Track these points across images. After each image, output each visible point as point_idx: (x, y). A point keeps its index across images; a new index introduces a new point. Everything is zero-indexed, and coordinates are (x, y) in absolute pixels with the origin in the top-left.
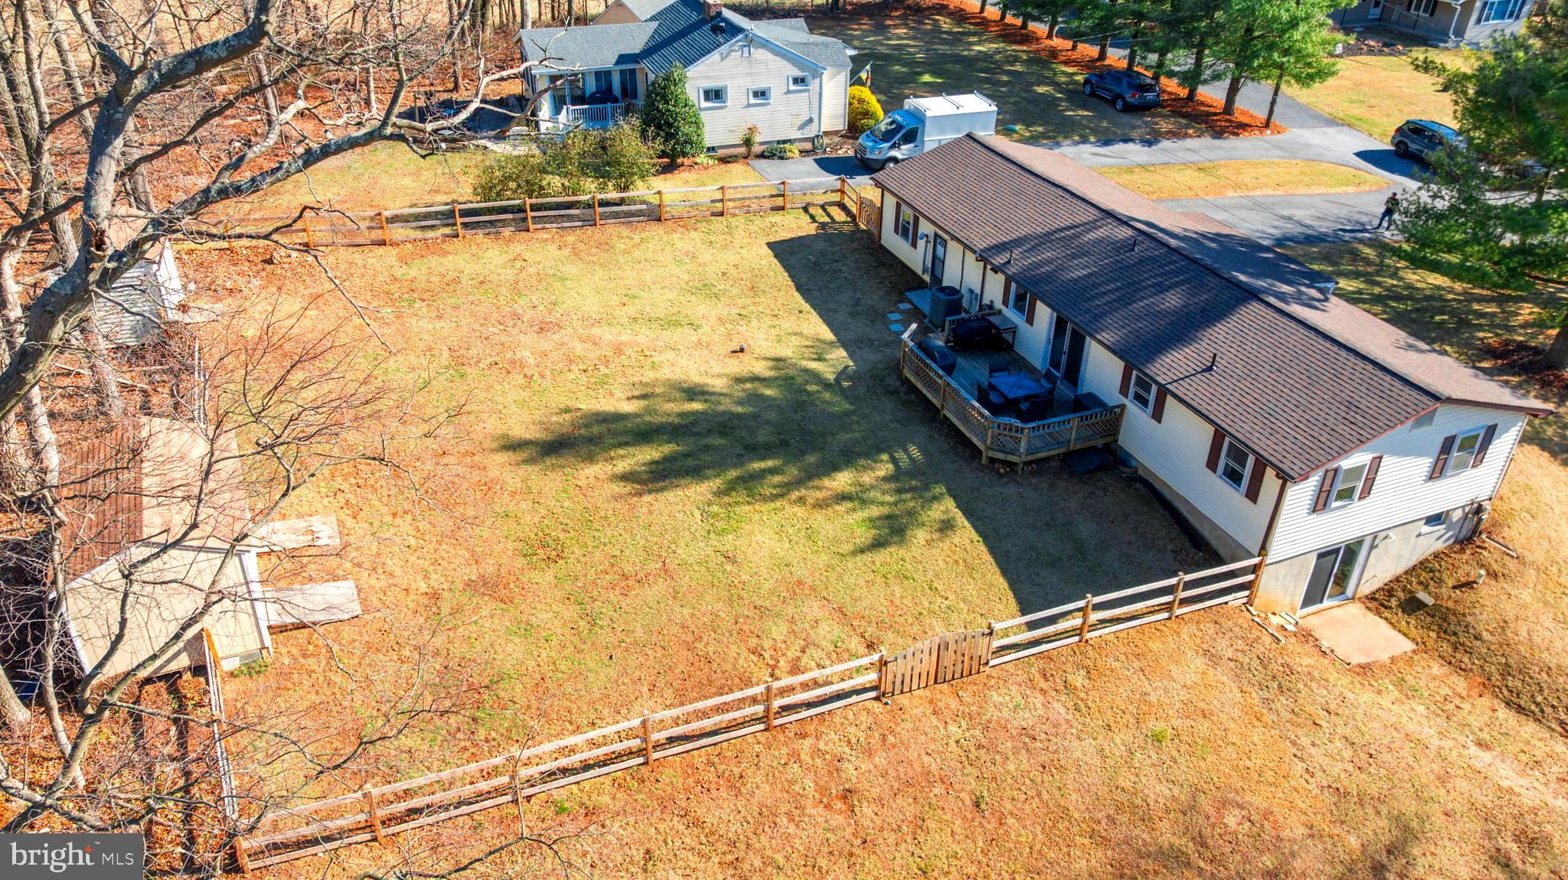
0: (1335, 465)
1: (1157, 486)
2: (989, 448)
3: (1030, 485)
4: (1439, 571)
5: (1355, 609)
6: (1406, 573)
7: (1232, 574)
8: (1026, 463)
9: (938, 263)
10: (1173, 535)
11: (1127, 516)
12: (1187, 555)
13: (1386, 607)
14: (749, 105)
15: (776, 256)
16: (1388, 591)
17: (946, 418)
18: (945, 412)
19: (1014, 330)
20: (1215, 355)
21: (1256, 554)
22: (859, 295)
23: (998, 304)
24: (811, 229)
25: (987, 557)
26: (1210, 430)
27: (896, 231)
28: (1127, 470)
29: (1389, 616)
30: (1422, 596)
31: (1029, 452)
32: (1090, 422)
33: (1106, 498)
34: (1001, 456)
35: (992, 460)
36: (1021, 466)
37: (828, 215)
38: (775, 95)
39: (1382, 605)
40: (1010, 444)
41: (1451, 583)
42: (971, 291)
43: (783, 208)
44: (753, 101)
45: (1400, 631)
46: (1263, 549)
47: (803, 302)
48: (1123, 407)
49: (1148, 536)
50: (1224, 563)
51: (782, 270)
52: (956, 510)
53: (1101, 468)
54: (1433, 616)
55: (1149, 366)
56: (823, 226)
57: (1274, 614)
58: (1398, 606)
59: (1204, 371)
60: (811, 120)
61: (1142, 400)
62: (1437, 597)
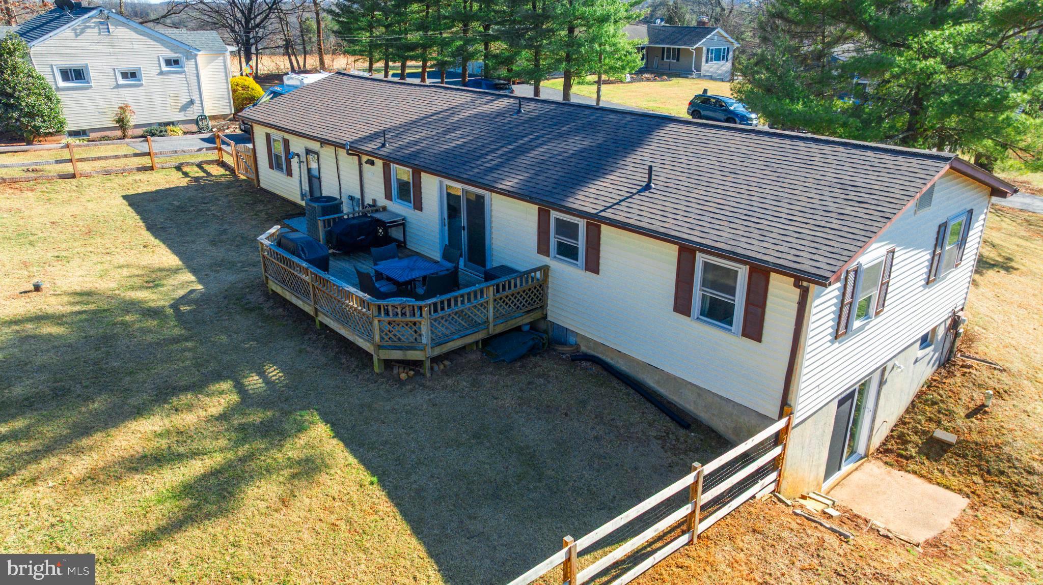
0: (853, 265)
1: (608, 360)
2: (379, 347)
3: (444, 387)
4: (942, 401)
5: (875, 470)
6: (907, 411)
7: (745, 459)
8: (435, 360)
9: (315, 181)
10: (650, 417)
11: (583, 403)
12: (677, 440)
13: (907, 458)
14: (118, 86)
15: (130, 205)
16: (899, 437)
17: (325, 327)
18: (321, 318)
19: (402, 224)
20: (651, 167)
21: (776, 418)
22: (226, 226)
23: (382, 201)
24: (184, 182)
25: (385, 506)
26: (672, 251)
27: (271, 167)
28: (566, 349)
29: (916, 468)
30: (940, 434)
31: (436, 343)
32: (508, 292)
33: (550, 386)
34: (397, 355)
35: (388, 364)
36: (428, 364)
37: (205, 171)
38: (148, 75)
39: (901, 456)
40: (407, 334)
41: (962, 412)
42: (352, 198)
43: (151, 168)
44: (121, 81)
45: (938, 484)
46: (785, 407)
47: (152, 239)
48: (545, 269)
49: (620, 424)
50: (733, 445)
51: (134, 214)
52: (335, 441)
53: (534, 351)
54: (964, 456)
55: (571, 200)
56: (197, 179)
57: (804, 497)
58: (919, 453)
59: (639, 192)
60: (192, 102)
61: (568, 252)
62: (956, 431)
